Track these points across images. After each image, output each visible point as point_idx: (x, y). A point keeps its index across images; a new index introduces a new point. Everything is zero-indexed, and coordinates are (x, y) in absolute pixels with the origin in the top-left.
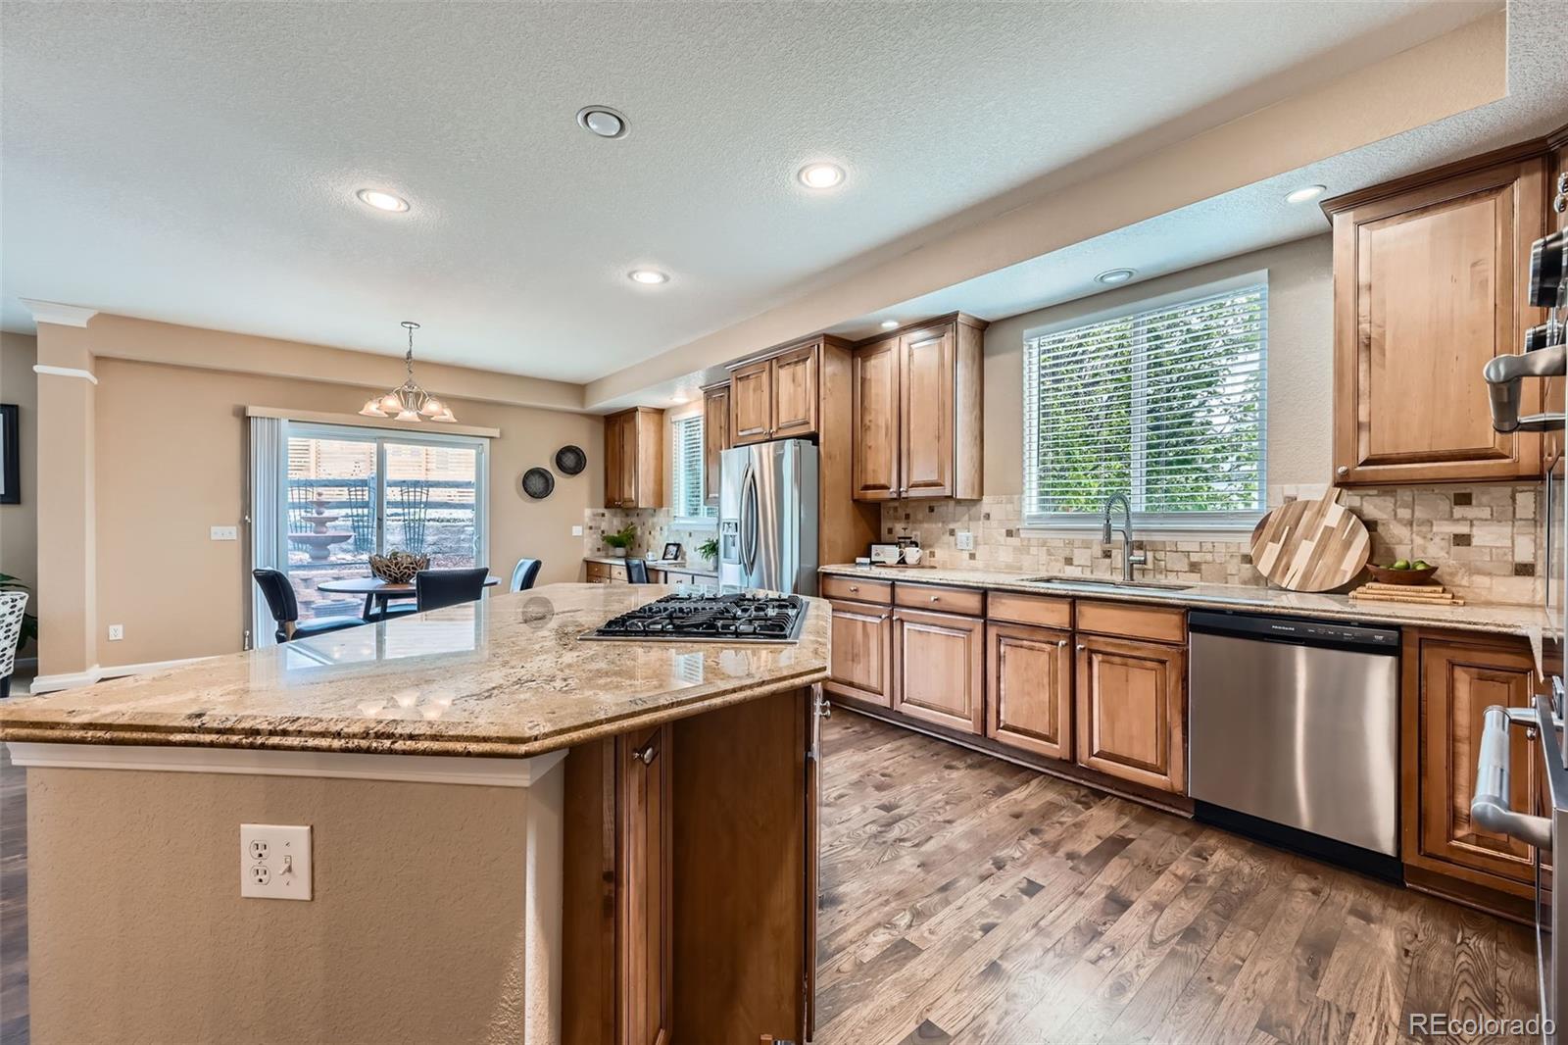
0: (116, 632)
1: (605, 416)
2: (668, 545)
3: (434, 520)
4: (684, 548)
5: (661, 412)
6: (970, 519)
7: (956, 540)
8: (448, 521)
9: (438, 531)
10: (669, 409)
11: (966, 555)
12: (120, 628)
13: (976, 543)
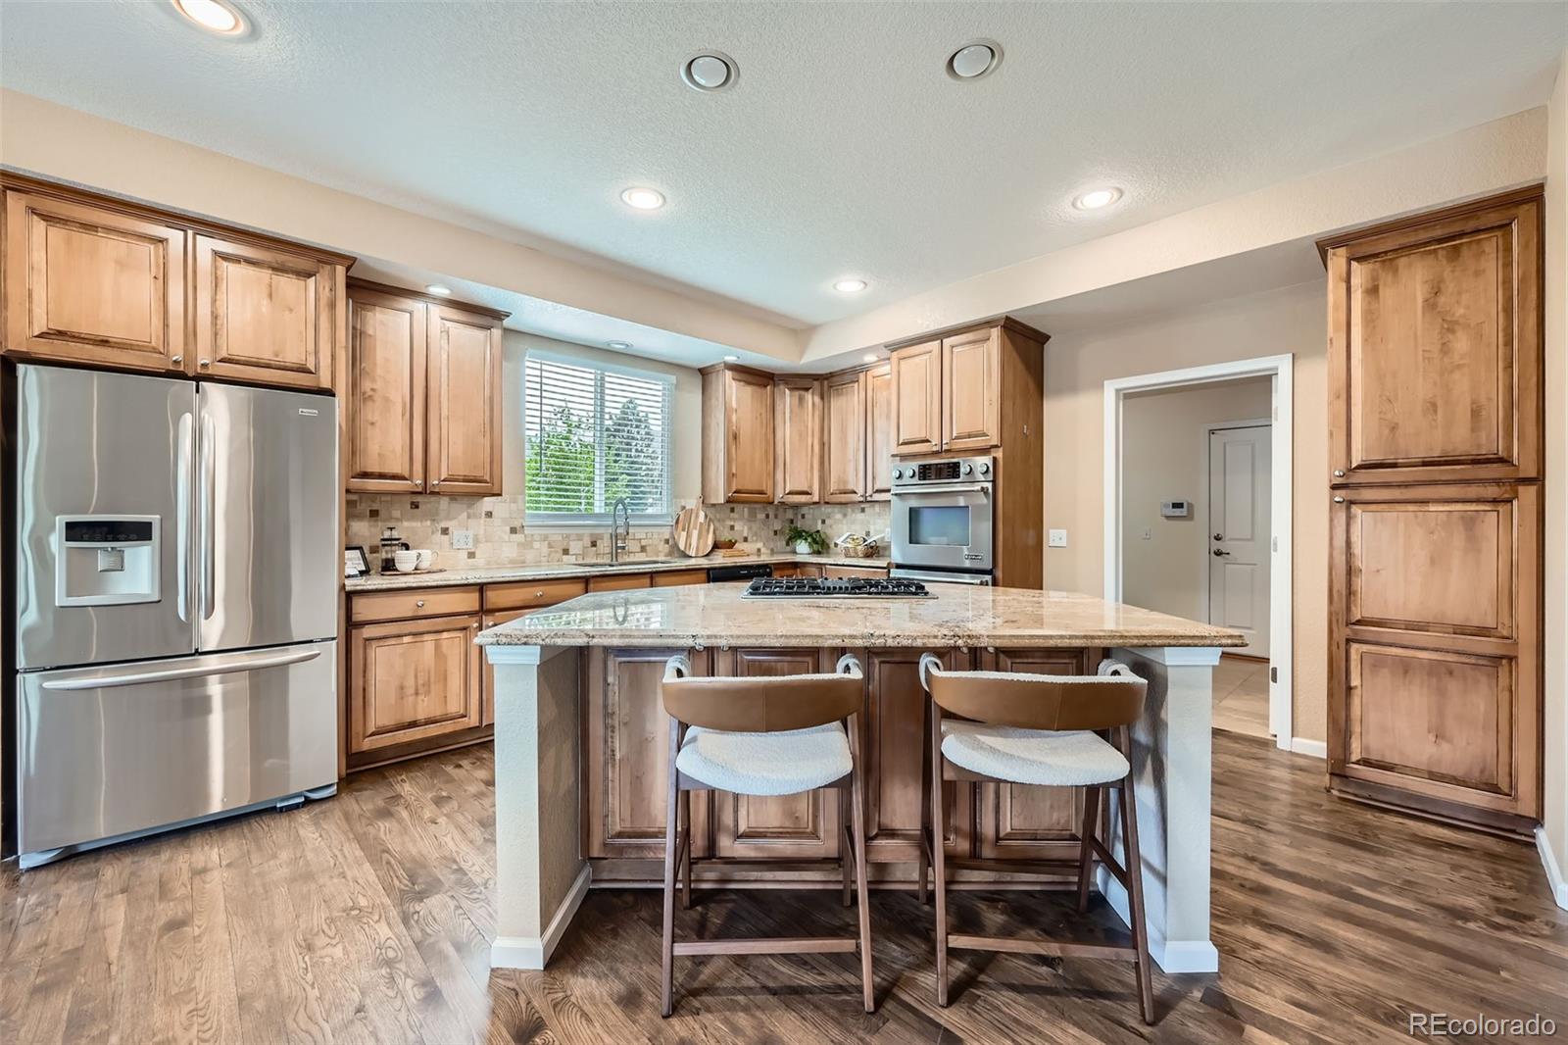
6: (469, 517)
7: (451, 539)
11: (465, 554)
13: (476, 540)
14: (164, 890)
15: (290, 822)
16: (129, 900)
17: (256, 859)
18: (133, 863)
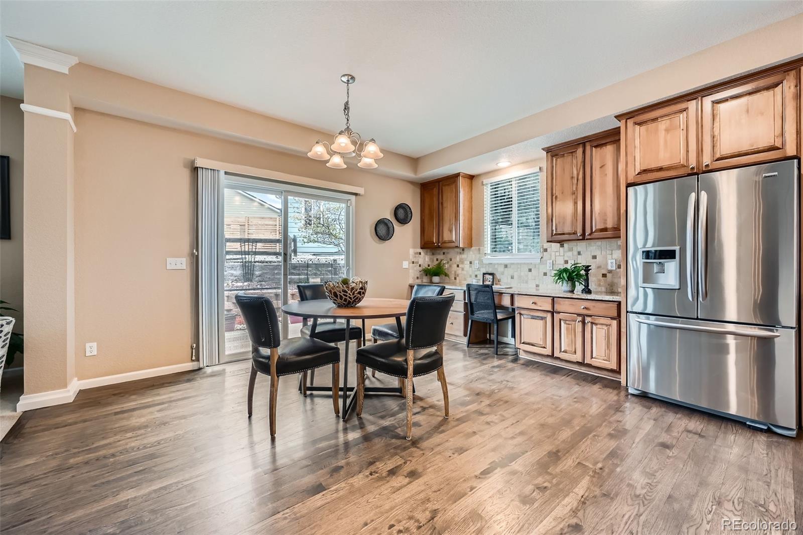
0: (92, 349)
1: (421, 184)
2: (484, 274)
3: (258, 262)
4: (498, 276)
5: (471, 177)
8: (267, 262)
9: (262, 268)
10: (478, 176)
12: (95, 345)
14: (669, 429)
15: (751, 436)
16: (655, 424)
17: (719, 442)
18: (665, 411)
